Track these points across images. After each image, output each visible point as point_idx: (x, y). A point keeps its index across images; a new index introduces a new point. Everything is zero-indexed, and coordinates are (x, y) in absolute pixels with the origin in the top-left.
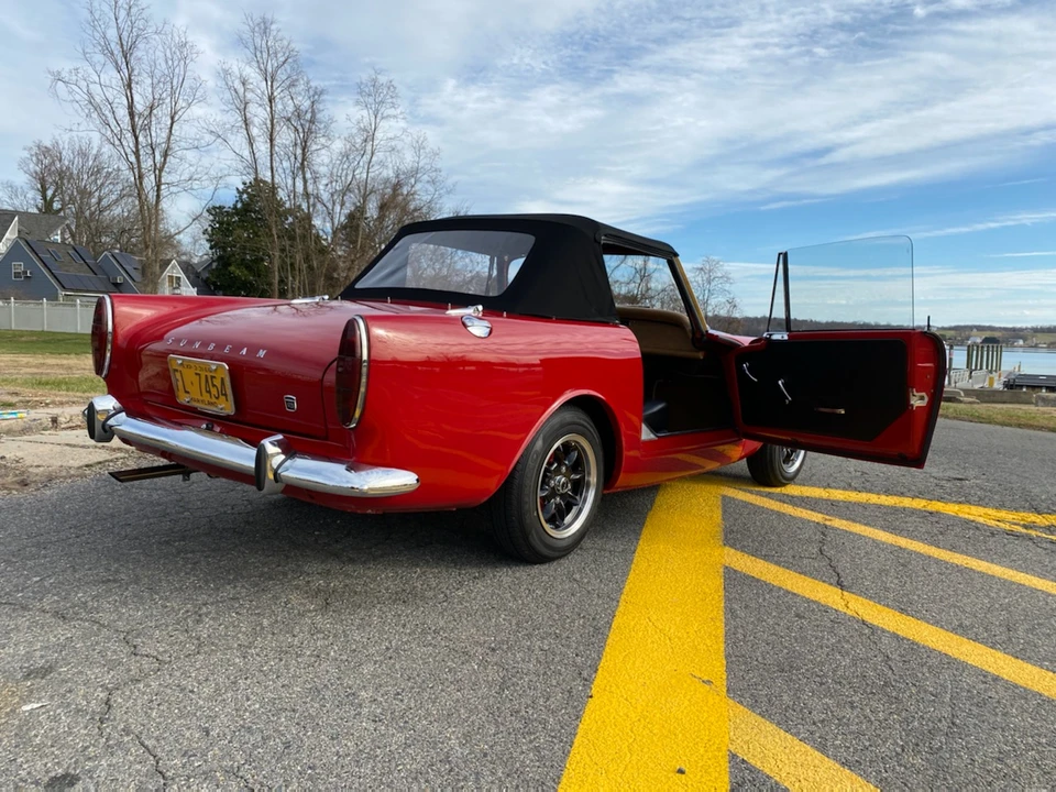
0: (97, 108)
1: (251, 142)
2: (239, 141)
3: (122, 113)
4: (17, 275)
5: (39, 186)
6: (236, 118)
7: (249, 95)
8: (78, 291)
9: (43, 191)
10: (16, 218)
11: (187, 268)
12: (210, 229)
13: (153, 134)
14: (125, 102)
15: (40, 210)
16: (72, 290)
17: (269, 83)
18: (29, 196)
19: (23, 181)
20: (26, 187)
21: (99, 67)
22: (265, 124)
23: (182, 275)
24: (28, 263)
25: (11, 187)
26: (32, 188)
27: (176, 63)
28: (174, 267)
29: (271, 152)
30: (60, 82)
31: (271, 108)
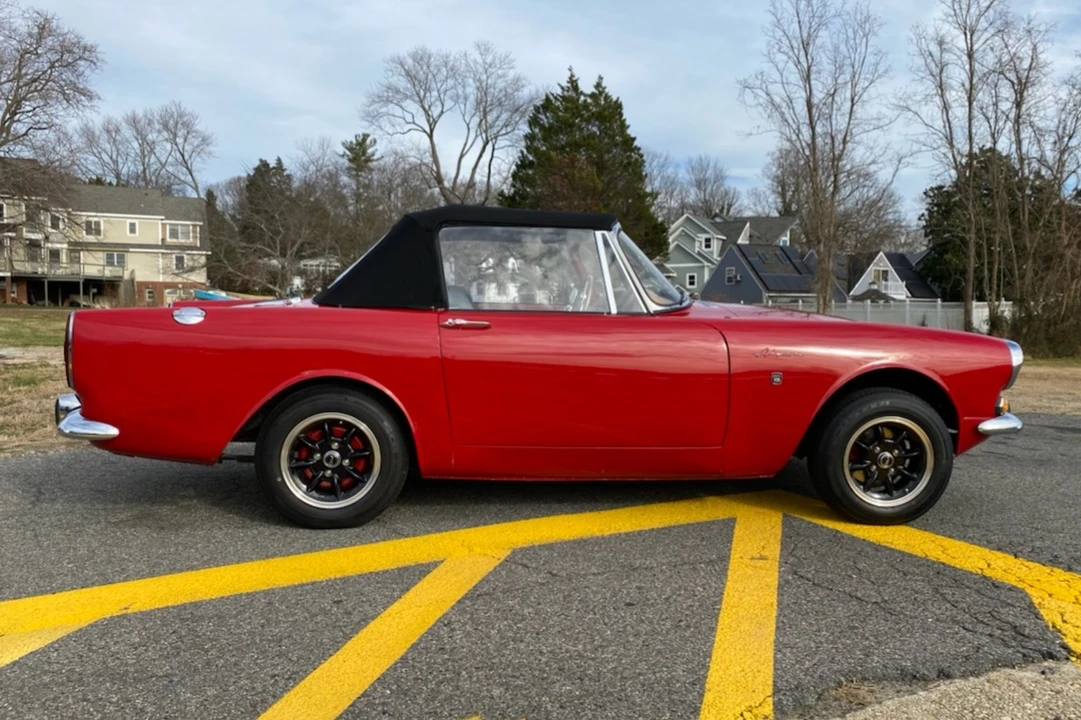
0: (776, 107)
1: (946, 108)
2: (932, 111)
3: (801, 107)
4: (730, 280)
5: (780, 189)
6: (930, 87)
7: (947, 57)
8: (780, 291)
9: (783, 195)
10: (748, 225)
12: (926, 213)
13: (834, 122)
14: (804, 95)
15: (780, 213)
16: (775, 291)
17: (969, 37)
18: (770, 200)
19: (765, 185)
20: (768, 192)
21: (781, 66)
22: (963, 85)
23: (890, 268)
24: (740, 268)
25: (756, 194)
26: (774, 192)
27: (858, 41)
28: (880, 260)
29: (970, 115)
30: (747, 89)
31: (971, 65)
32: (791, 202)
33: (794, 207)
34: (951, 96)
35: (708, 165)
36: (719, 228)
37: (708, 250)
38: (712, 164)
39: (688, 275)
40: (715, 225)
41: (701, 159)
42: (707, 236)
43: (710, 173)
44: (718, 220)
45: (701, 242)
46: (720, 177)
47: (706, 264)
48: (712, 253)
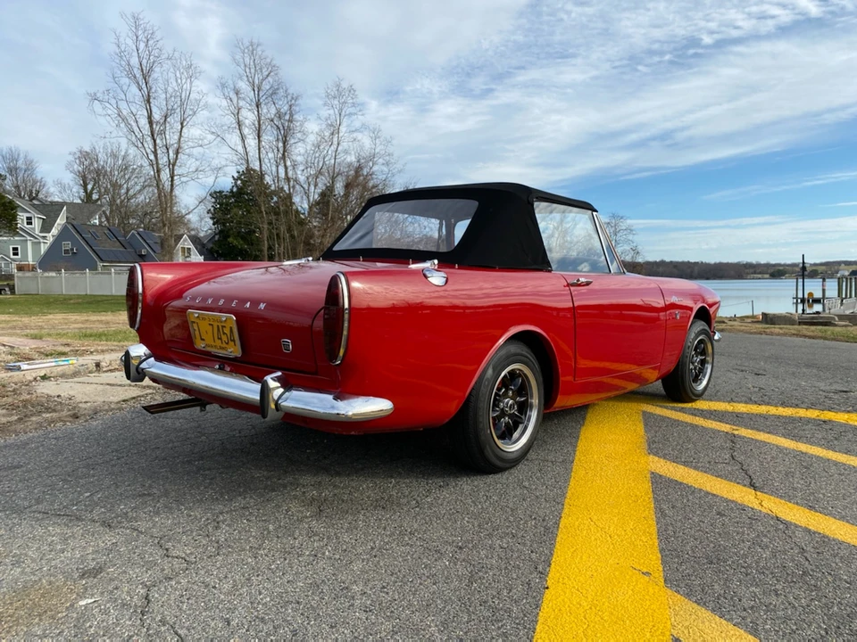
0: (124, 119)
1: (243, 139)
2: (234, 139)
4: (66, 252)
5: (81, 182)
6: (232, 121)
7: (242, 103)
8: (112, 262)
9: (85, 186)
10: (65, 208)
11: (195, 240)
12: (212, 209)
13: (168, 137)
14: (146, 114)
15: (83, 201)
16: (107, 262)
17: (256, 93)
18: (74, 190)
19: (69, 179)
20: (72, 183)
21: (125, 88)
22: (254, 124)
23: (192, 246)
24: (75, 242)
25: (61, 184)
26: (76, 184)
27: (184, 81)
28: (185, 240)
29: (259, 146)
30: (96, 101)
31: (258, 111)
32: (91, 193)
33: (95, 196)
34: (246, 131)
35: (19, 155)
36: (38, 208)
37: (30, 226)
38: (22, 156)
39: (11, 247)
40: (34, 205)
41: (11, 150)
42: (29, 215)
43: (20, 164)
44: (35, 202)
45: (23, 220)
46: (30, 167)
47: (29, 238)
48: (34, 229)
